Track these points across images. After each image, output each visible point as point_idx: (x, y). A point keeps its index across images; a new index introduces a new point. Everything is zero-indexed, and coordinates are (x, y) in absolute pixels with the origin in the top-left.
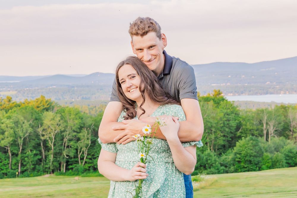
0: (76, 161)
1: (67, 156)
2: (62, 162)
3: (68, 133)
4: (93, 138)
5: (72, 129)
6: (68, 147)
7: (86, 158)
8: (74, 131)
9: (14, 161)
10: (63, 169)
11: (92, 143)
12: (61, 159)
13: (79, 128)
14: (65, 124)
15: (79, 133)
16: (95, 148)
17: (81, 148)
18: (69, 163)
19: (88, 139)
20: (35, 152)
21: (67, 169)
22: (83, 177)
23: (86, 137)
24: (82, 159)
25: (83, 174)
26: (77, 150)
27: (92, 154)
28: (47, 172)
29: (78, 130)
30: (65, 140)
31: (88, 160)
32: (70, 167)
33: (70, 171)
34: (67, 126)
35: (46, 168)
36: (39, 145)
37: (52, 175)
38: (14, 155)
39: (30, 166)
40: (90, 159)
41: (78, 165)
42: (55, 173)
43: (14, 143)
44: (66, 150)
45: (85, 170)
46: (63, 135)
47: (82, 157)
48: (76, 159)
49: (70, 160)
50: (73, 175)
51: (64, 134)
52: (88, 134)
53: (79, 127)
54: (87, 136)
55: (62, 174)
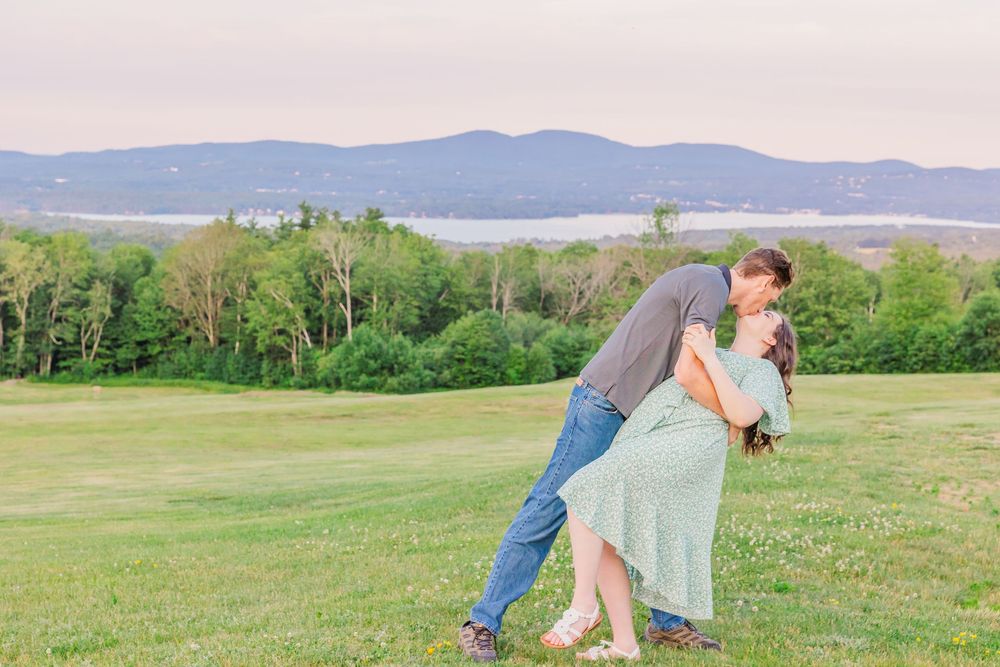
0: (76, 352)
1: (58, 339)
2: (44, 352)
3: (61, 289)
4: (115, 301)
5: (70, 280)
7: (100, 345)
8: (76, 286)
10: (46, 368)
11: (114, 312)
12: (41, 346)
13: (86, 280)
14: (55, 269)
15: (87, 290)
16: (121, 323)
17: (90, 324)
18: (60, 356)
19: (105, 303)
21: (55, 369)
24: (89, 347)
25: (92, 381)
26: (79, 326)
27: (112, 336)
28: (10, 374)
29: (85, 285)
30: (53, 304)
31: (103, 351)
32: (62, 364)
33: (63, 373)
34: (59, 274)
35: (8, 365)
37: (22, 381)
40: (108, 348)
41: (80, 361)
42: (29, 377)
44: (54, 327)
45: (98, 372)
46: (51, 294)
47: (88, 343)
48: (77, 348)
49: (63, 349)
50: (71, 381)
51: (53, 290)
53: (87, 276)
55: (43, 379)
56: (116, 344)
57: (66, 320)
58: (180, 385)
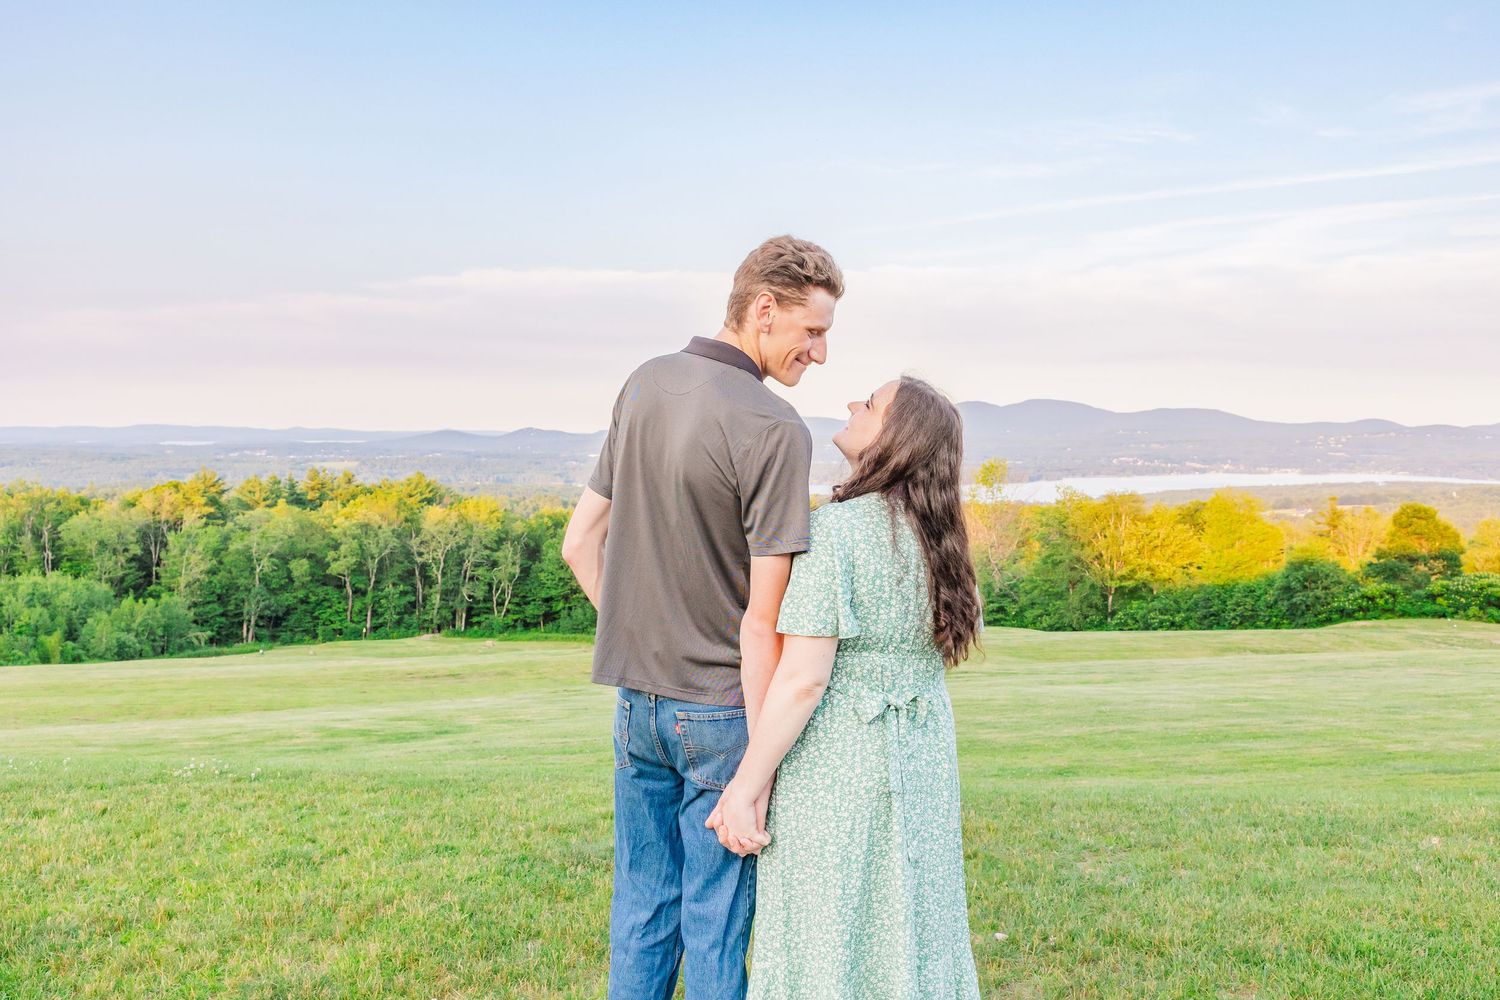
0: (488, 608)
1: (470, 597)
2: (459, 609)
3: (473, 550)
4: (524, 562)
5: (481, 542)
6: (472, 578)
7: (509, 603)
8: (486, 548)
9: (358, 605)
10: (461, 624)
11: (521, 572)
12: (456, 604)
13: (496, 542)
14: (468, 532)
15: (496, 551)
16: (528, 582)
17: (500, 582)
18: (473, 613)
19: (514, 564)
20: (401, 588)
21: (469, 624)
22: (500, 640)
23: (510, 560)
24: (501, 604)
25: (501, 636)
26: (490, 585)
27: (521, 594)
28: (428, 629)
29: (494, 546)
30: (467, 564)
31: (511, 607)
32: (475, 619)
33: (476, 628)
34: (471, 537)
35: (425, 620)
36: (411, 573)
37: (437, 635)
38: (359, 592)
39: (390, 616)
40: (518, 604)
41: (491, 617)
42: (443, 632)
43: (359, 569)
44: (467, 586)
45: (507, 627)
46: (463, 555)
47: (500, 600)
48: (489, 605)
49: (475, 606)
50: (482, 636)
51: (466, 552)
52: (515, 553)
53: (497, 539)
54: (512, 557)
55: (458, 634)
56: (524, 601)
57: (477, 579)
58: (575, 639)
